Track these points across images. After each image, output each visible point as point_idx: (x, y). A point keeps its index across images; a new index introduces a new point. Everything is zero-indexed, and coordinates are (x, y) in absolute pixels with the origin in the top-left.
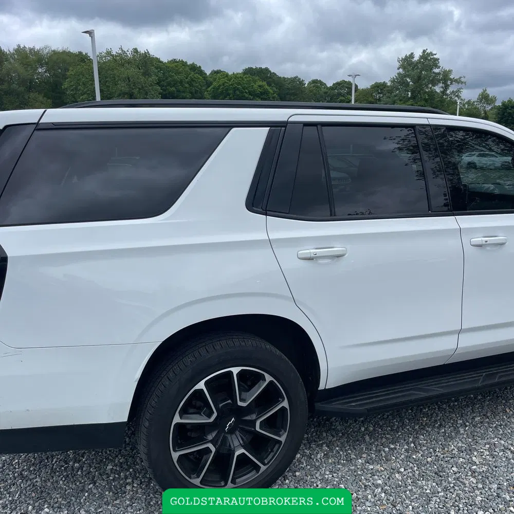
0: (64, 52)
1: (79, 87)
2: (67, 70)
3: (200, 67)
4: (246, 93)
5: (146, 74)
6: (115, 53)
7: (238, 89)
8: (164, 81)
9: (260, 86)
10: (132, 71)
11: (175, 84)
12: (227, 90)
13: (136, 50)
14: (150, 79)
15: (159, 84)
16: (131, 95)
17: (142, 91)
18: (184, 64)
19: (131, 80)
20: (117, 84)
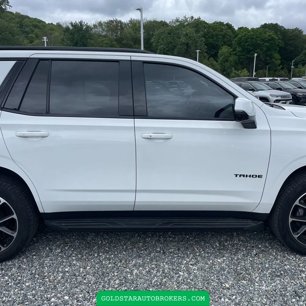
1: (159, 41)
2: (154, 31)
3: (231, 25)
5: (197, 31)
6: (180, 20)
7: (253, 38)
8: (207, 35)
9: (269, 36)
10: (190, 30)
11: (213, 37)
12: (247, 39)
13: (192, 18)
14: (199, 34)
15: (204, 37)
16: (187, 45)
17: (194, 41)
18: (221, 24)
19: (189, 35)
20: (180, 38)
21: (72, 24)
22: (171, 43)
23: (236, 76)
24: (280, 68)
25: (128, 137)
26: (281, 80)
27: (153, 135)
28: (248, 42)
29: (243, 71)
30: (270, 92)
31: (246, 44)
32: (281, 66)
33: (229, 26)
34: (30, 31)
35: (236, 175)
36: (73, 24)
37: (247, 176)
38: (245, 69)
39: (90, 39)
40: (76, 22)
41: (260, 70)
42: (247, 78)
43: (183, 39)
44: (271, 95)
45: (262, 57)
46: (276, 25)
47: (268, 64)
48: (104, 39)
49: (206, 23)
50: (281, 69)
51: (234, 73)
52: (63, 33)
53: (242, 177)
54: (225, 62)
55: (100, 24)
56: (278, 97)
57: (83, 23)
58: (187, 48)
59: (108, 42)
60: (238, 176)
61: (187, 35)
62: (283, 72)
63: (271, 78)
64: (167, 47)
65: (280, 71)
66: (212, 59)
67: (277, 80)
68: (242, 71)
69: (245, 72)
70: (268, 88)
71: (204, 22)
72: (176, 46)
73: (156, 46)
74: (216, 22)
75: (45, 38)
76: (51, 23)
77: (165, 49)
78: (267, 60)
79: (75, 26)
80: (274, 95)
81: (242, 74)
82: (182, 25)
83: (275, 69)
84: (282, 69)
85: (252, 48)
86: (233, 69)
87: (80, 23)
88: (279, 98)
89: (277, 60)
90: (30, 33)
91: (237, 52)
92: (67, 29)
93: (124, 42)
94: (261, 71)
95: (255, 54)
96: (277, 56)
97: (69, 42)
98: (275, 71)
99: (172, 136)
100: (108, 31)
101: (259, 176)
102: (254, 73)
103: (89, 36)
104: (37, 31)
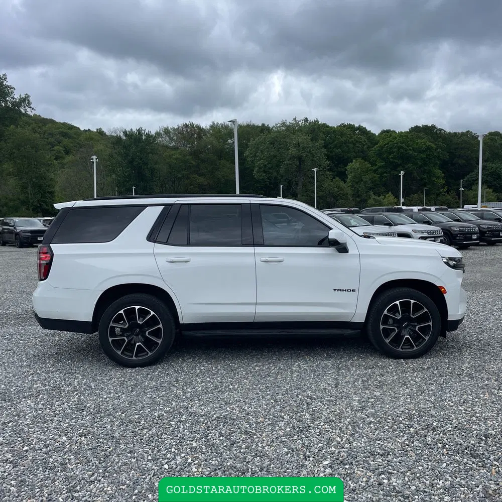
0: (248, 126)
1: (258, 154)
2: (249, 140)
4: (410, 150)
5: (314, 139)
6: (288, 124)
7: (402, 147)
8: (330, 143)
10: (303, 138)
11: (340, 146)
12: (391, 148)
13: (306, 120)
14: (317, 144)
15: (325, 147)
16: (300, 159)
17: (309, 154)
18: (351, 127)
19: (301, 145)
20: (288, 150)
21: (125, 133)
22: (275, 156)
23: (377, 203)
24: (444, 190)
25: (250, 261)
26: (436, 210)
27: (269, 259)
28: (393, 152)
29: (387, 196)
30: (413, 226)
31: (391, 156)
32: (446, 187)
33: (362, 130)
34: (55, 142)
35: (335, 290)
36: (128, 133)
37: (343, 290)
38: (390, 193)
39: (152, 154)
40: (131, 129)
41: (414, 194)
42: (386, 208)
43: (293, 151)
44: (414, 231)
45: (416, 174)
46: (433, 127)
47: (425, 184)
48: (173, 152)
49: (328, 126)
50: (446, 192)
51: (374, 199)
52: (112, 146)
53: (339, 291)
54: (357, 183)
55: (167, 131)
56: (423, 233)
57: (143, 132)
58: (300, 164)
59: (180, 157)
60: (336, 290)
61: (299, 146)
62: (449, 197)
63: (421, 208)
64: (268, 163)
65: (444, 195)
66: (337, 178)
67: (430, 210)
68: (385, 196)
69: (390, 197)
70: (411, 221)
71: (325, 126)
72: (282, 162)
73: (252, 162)
74: (343, 124)
75: (94, 157)
76: (89, 129)
77: (265, 166)
78: (424, 178)
79: (129, 135)
80: (418, 231)
81: (385, 200)
82: (291, 130)
83: (438, 192)
84: (448, 191)
85: (399, 162)
86: (372, 193)
87: (138, 130)
88: (425, 235)
89: (438, 178)
90: (55, 145)
91: (376, 167)
92: (118, 139)
93: (202, 156)
94: (416, 196)
95: (402, 172)
96: (439, 172)
97: (120, 159)
98: (438, 195)
99: (284, 259)
100: (178, 141)
101: (353, 290)
102: (402, 200)
103: (151, 149)
104: (66, 141)
